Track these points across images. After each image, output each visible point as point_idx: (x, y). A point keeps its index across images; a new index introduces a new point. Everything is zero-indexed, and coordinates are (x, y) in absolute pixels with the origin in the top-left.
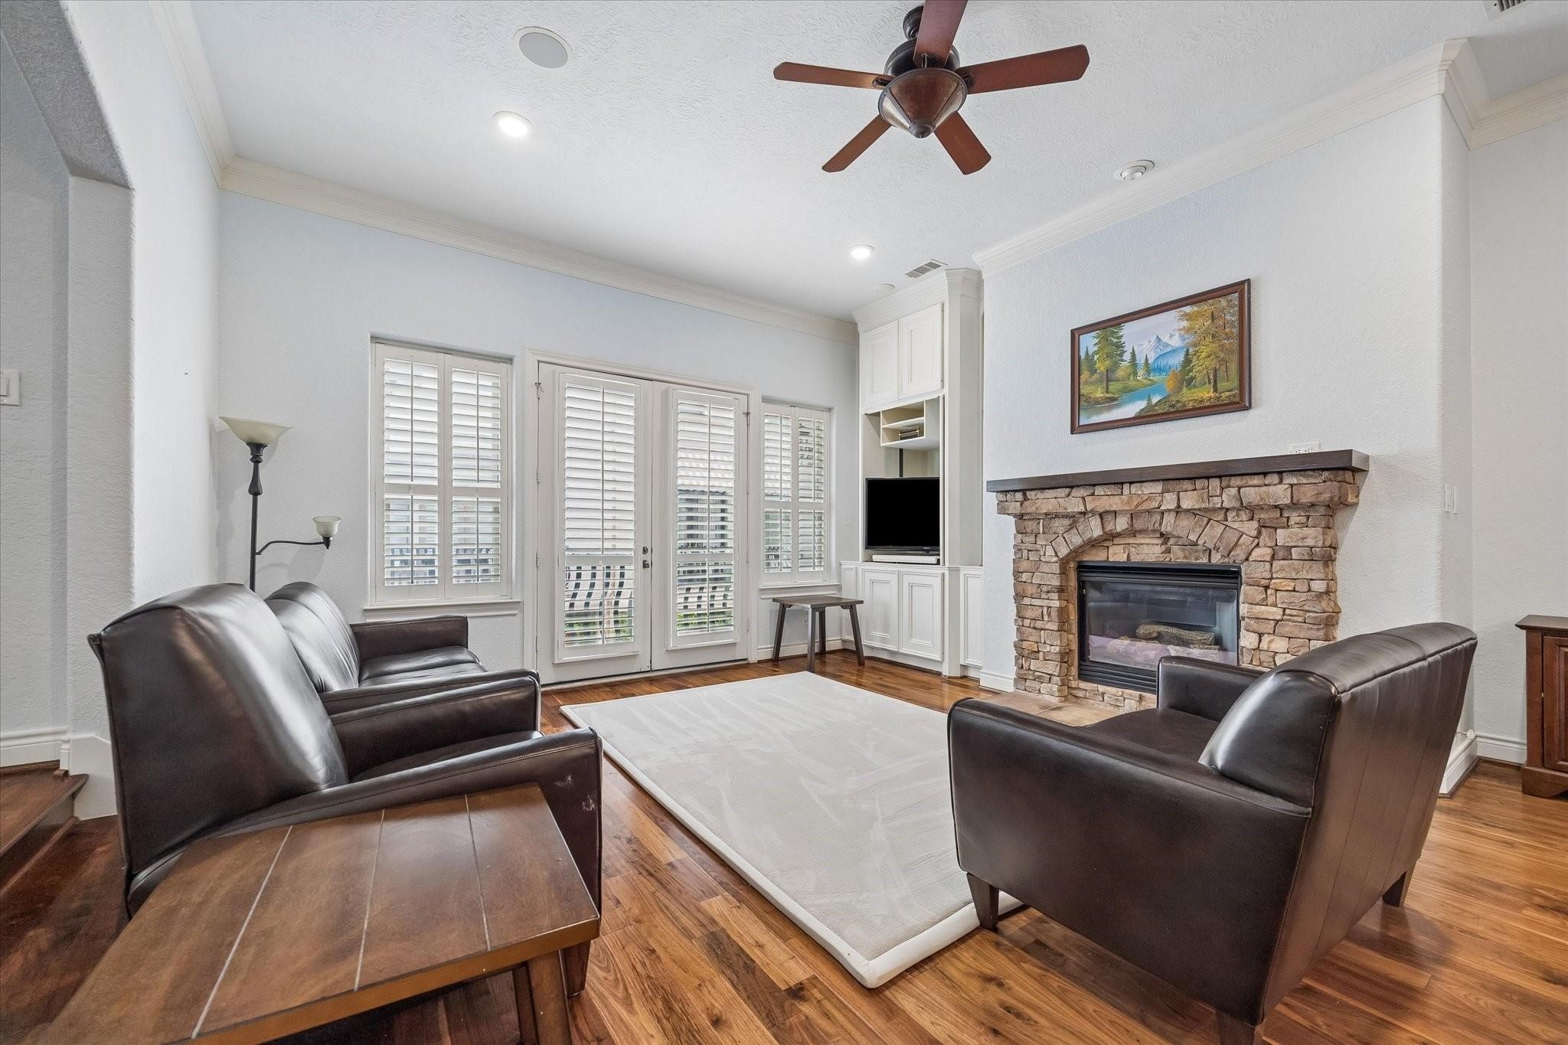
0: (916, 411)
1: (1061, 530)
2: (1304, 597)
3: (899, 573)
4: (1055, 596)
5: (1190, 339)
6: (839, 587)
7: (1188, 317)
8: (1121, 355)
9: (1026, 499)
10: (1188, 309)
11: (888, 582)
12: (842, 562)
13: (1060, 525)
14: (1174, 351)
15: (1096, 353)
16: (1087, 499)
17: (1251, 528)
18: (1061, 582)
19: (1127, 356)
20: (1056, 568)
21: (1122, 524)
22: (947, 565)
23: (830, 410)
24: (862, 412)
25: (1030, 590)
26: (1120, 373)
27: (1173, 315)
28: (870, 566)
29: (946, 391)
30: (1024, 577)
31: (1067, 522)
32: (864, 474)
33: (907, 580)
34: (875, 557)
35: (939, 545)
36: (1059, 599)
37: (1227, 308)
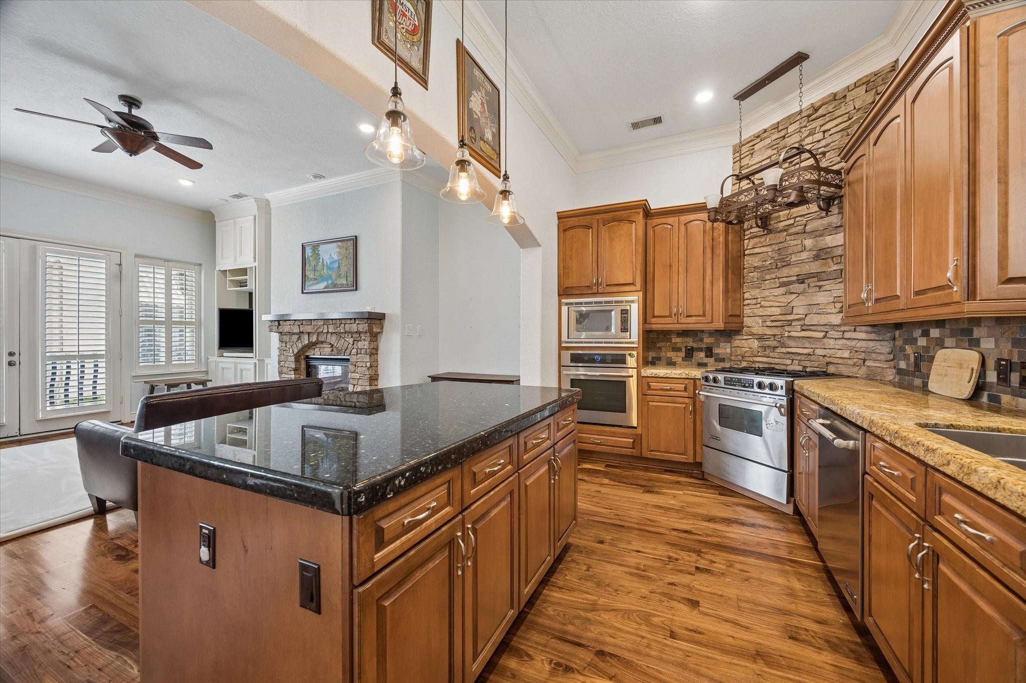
0: (244, 271)
1: (295, 341)
2: (365, 369)
3: (235, 363)
4: (293, 372)
5: (340, 257)
6: (207, 372)
7: (339, 247)
8: (319, 259)
9: (279, 325)
10: (339, 243)
11: (230, 368)
12: (209, 357)
13: (295, 337)
14: (335, 261)
15: (311, 256)
16: (301, 326)
17: (351, 340)
18: (295, 365)
19: (321, 261)
20: (293, 359)
21: (314, 338)
22: (257, 358)
23: (200, 265)
24: (217, 269)
25: (285, 370)
26: (319, 268)
27: (334, 245)
28: (222, 359)
29: (256, 264)
30: (282, 364)
31: (297, 337)
32: (217, 305)
33: (239, 366)
34: (225, 354)
35: (253, 347)
36: (295, 374)
37: (351, 243)
